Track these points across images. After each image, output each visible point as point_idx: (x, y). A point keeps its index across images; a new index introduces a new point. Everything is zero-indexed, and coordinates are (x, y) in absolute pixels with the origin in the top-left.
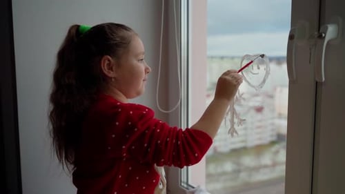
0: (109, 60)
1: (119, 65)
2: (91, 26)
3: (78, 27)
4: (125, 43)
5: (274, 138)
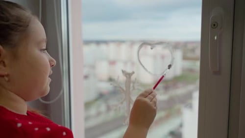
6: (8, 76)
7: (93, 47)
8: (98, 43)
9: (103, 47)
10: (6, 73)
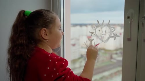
0: (45, 30)
1: (51, 32)
2: (32, 11)
3: (24, 11)
4: (53, 21)
5: (80, 56)
6: (48, 39)
7: (78, 28)
8: (81, 25)
9: (84, 28)
10: (47, 38)
